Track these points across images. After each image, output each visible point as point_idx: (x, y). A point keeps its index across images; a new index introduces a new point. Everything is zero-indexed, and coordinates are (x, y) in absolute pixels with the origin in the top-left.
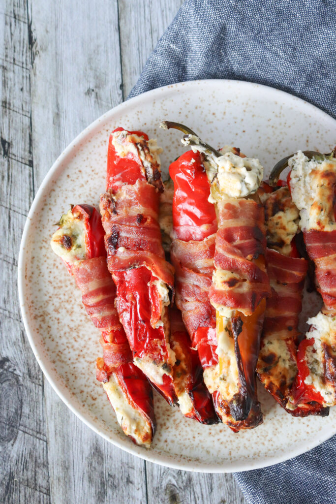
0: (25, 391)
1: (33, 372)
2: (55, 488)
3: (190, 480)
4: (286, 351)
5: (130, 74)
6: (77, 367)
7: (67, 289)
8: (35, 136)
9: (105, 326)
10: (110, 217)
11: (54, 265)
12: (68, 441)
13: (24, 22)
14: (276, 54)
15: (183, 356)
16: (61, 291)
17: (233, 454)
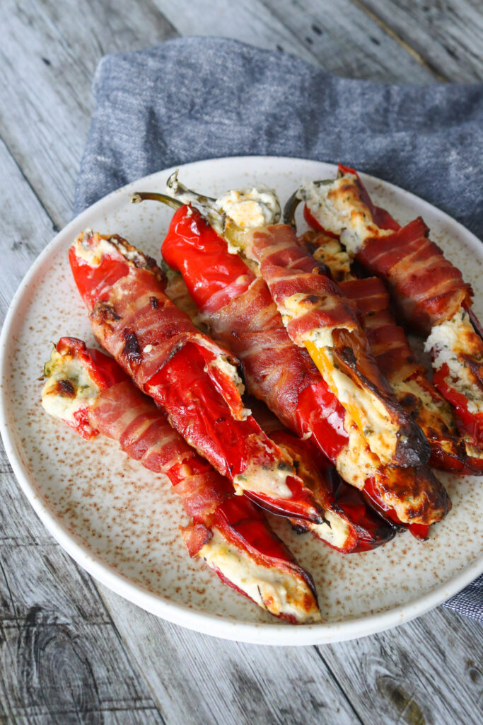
0: (87, 644)
1: (87, 609)
3: (404, 655)
4: (423, 392)
6: (154, 559)
7: (90, 461)
9: (172, 458)
10: (112, 329)
11: (58, 437)
12: (190, 689)
16: (84, 467)
17: (441, 574)
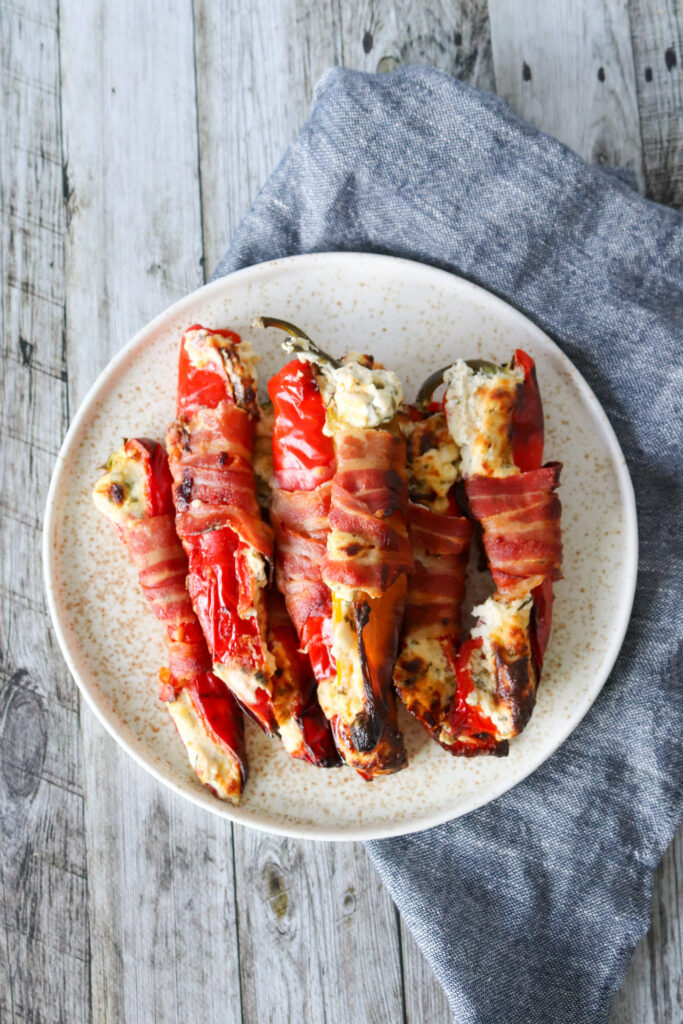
0: (52, 720)
1: (64, 691)
2: (95, 867)
3: (300, 856)
4: (440, 656)
5: (216, 242)
6: (131, 682)
8: (72, 335)
9: (172, 618)
10: (180, 456)
11: (98, 528)
12: (115, 796)
13: (57, 164)
14: (430, 215)
15: (288, 663)
16: (108, 568)
17: (365, 814)
